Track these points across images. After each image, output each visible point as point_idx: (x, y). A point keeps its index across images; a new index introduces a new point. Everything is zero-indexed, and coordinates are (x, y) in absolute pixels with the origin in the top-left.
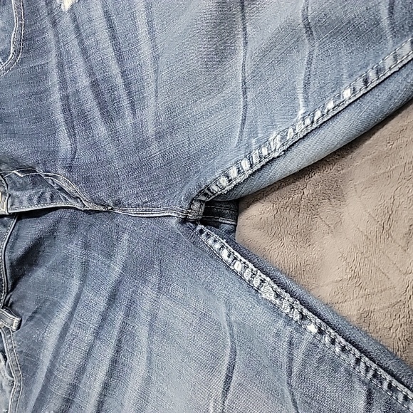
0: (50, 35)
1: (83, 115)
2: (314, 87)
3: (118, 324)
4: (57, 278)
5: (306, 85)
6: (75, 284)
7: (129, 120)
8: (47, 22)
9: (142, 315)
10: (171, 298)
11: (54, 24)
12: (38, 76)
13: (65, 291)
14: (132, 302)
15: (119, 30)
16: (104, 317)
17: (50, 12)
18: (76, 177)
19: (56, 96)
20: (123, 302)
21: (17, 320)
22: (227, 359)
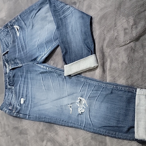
0: (16, 40)
1: (20, 51)
2: (47, 47)
3: (26, 81)
4: (18, 79)
5: (46, 47)
6: (21, 78)
7: (25, 51)
8: (16, 38)
9: (29, 78)
10: (32, 74)
11: (17, 38)
12: (15, 46)
13: (19, 80)
14: (27, 77)
15: (24, 39)
16: (24, 81)
17: (16, 37)
18: (19, 59)
19: (17, 49)
20: (26, 78)
21: (14, 87)
22: (42, 78)
